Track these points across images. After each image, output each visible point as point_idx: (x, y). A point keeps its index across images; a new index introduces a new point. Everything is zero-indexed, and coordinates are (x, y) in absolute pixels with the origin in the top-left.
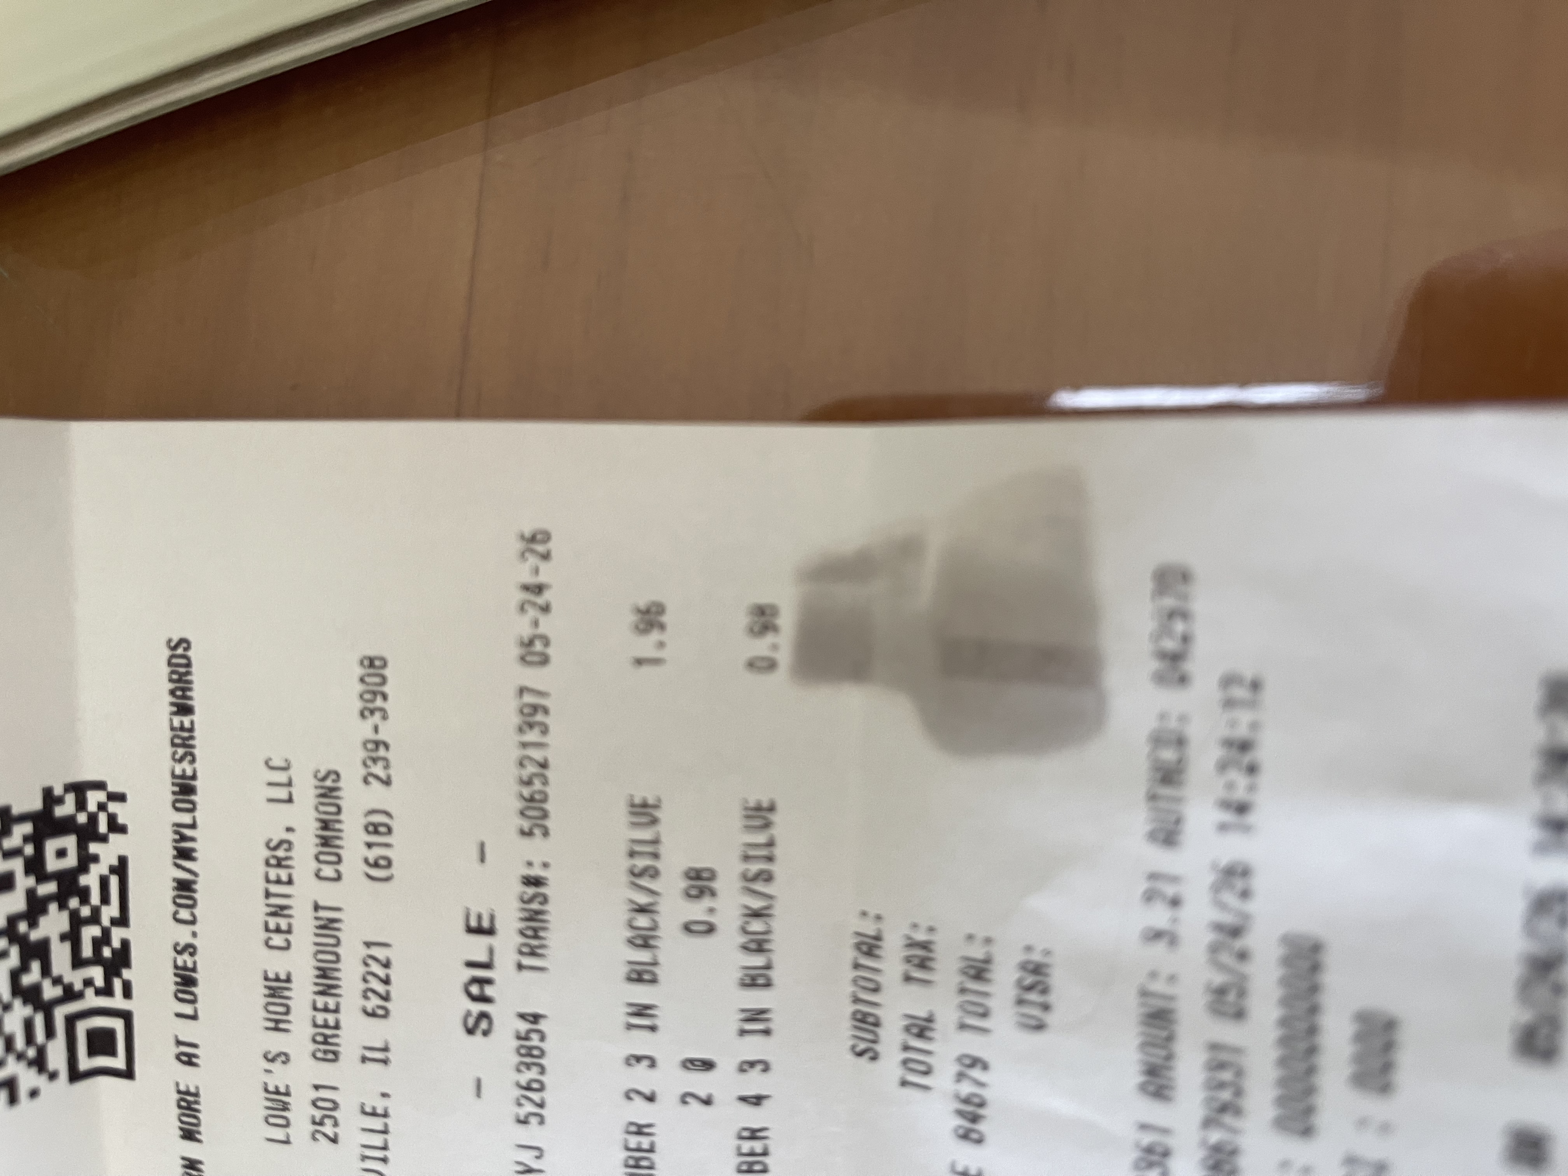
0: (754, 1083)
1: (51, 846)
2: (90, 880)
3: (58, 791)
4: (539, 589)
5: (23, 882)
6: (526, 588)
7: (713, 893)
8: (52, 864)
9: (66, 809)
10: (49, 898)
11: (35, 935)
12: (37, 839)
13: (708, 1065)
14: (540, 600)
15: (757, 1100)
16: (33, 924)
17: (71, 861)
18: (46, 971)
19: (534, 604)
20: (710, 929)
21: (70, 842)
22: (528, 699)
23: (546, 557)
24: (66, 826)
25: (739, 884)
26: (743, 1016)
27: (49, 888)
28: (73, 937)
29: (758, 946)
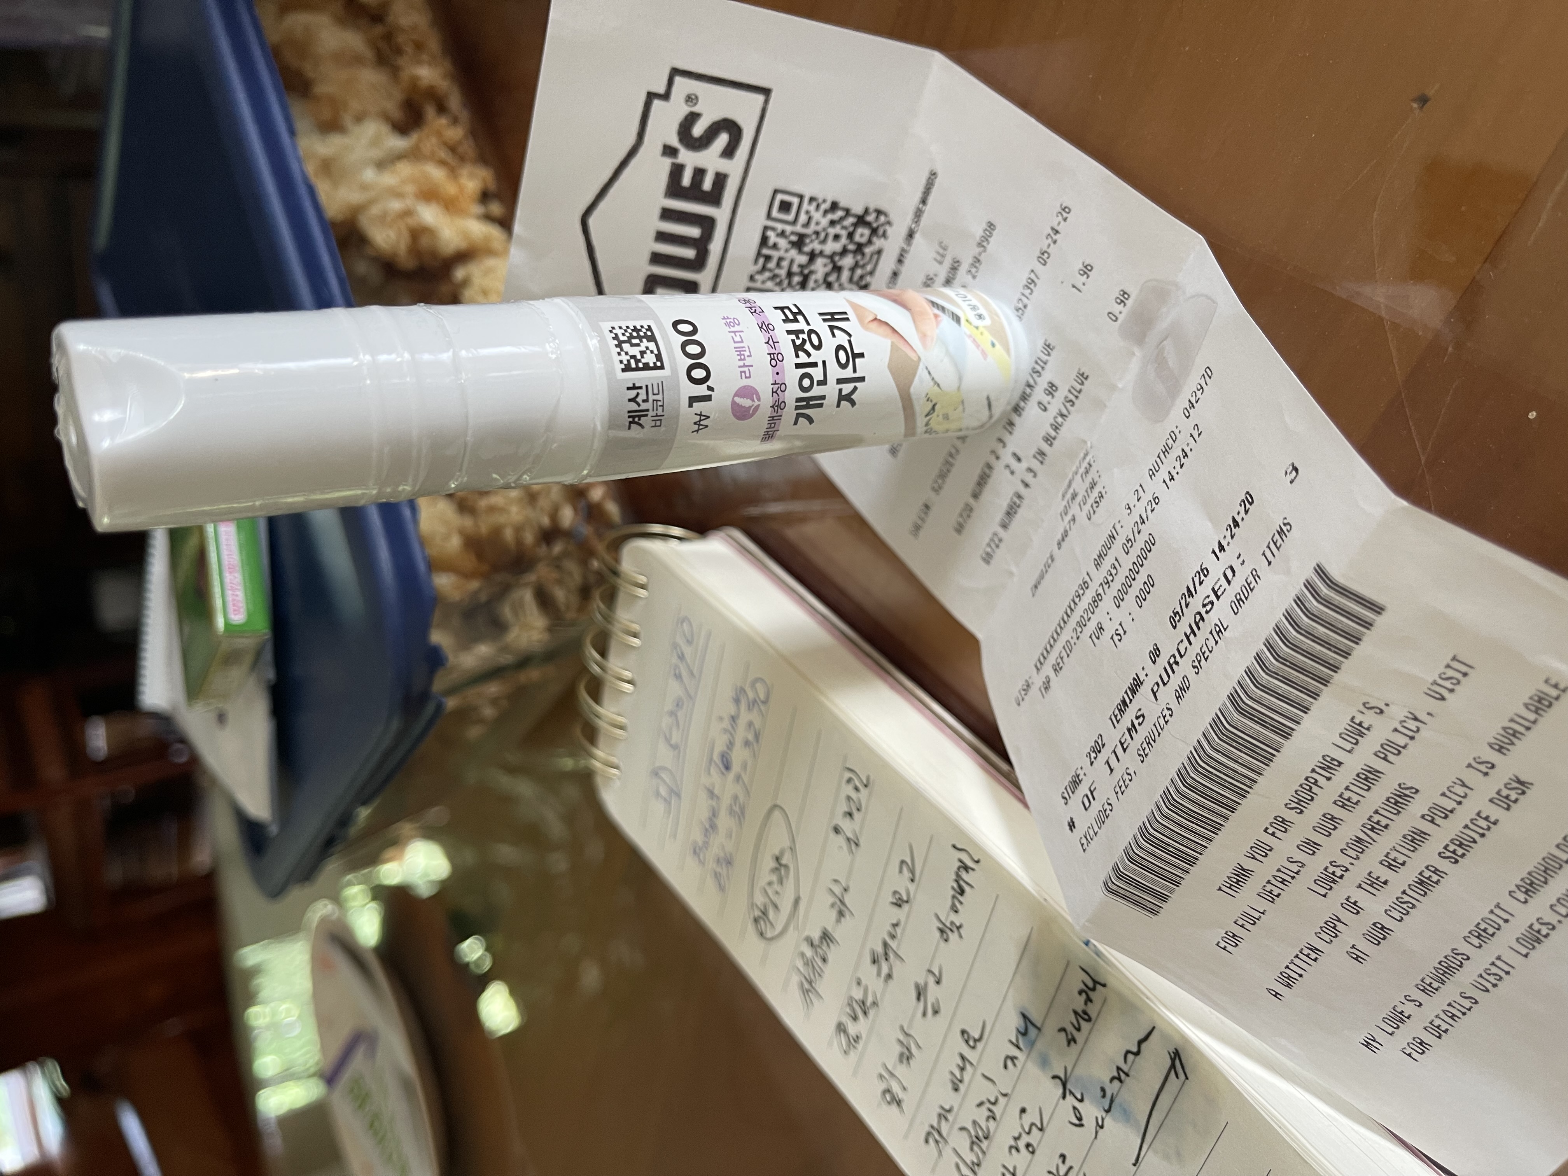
0: (1029, 478)
1: (860, 230)
2: (868, 250)
3: (871, 210)
4: (1057, 232)
5: (844, 240)
6: (1053, 229)
7: (1053, 396)
8: (857, 238)
9: (870, 218)
10: (851, 252)
11: (840, 264)
12: (855, 225)
13: (1019, 460)
14: (1055, 237)
15: (1027, 485)
16: (840, 259)
17: (864, 240)
18: (838, 278)
19: (1052, 238)
20: (1045, 410)
21: (867, 232)
22: (1033, 276)
23: (1065, 220)
24: (868, 224)
25: (1062, 400)
26: (1038, 451)
27: (851, 247)
28: (853, 270)
29: (1056, 427)
